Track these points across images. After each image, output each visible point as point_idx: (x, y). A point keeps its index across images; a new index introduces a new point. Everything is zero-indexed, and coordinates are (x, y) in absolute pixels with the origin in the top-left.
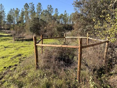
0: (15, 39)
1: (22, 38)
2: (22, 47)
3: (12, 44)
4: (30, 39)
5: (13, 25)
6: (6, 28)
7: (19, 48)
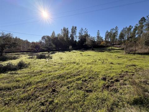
0: (126, 52)
1: (134, 51)
2: (135, 59)
3: (123, 55)
4: (144, 53)
5: (124, 40)
6: (117, 44)
7: (131, 59)
